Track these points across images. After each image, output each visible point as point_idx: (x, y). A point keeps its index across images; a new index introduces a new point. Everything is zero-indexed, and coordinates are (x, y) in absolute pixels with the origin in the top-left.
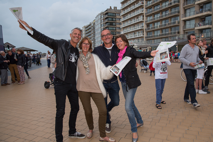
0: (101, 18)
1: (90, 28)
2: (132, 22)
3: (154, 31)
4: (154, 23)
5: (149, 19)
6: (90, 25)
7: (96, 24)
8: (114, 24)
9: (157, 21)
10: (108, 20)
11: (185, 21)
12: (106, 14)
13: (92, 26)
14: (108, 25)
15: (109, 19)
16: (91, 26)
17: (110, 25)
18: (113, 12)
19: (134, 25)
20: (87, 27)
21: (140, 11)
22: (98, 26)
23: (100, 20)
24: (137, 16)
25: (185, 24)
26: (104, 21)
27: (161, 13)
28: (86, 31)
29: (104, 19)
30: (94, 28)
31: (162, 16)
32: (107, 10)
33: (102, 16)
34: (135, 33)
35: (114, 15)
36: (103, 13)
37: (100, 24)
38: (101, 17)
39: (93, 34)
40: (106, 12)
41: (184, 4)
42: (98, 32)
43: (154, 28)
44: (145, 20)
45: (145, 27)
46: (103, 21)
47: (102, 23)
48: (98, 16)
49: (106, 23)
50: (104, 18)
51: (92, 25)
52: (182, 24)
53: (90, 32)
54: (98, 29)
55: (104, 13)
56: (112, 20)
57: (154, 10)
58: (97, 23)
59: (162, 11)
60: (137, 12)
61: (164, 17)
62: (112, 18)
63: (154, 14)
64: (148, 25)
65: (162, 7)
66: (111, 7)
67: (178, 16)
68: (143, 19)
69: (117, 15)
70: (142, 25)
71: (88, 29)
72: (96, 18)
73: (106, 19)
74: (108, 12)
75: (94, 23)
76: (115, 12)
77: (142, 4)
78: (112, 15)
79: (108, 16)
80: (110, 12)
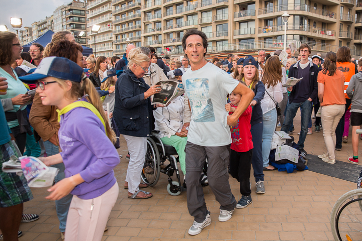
0: (62, 15)
1: (45, 28)
3: (122, 44)
4: (122, 34)
6: (46, 22)
7: (55, 23)
8: (82, 26)
9: (125, 34)
10: (73, 21)
11: (146, 37)
12: (70, 10)
14: (73, 28)
15: (75, 18)
16: (47, 24)
17: (76, 28)
18: (81, 7)
20: (39, 26)
21: (108, 17)
22: (58, 26)
23: (61, 18)
25: (146, 41)
26: (67, 21)
27: (127, 24)
28: (39, 31)
29: (66, 18)
31: (129, 29)
32: (71, 4)
33: (64, 13)
34: (105, 44)
35: (83, 13)
37: (61, 25)
38: (62, 12)
40: (69, 8)
41: (144, 19)
43: (122, 40)
44: (114, 30)
45: (114, 39)
46: (65, 20)
47: (64, 24)
48: (57, 10)
49: (70, 24)
50: (67, 16)
51: (50, 24)
52: (143, 40)
55: (67, 9)
56: (79, 21)
57: (122, 20)
58: (57, 21)
59: (128, 22)
61: (131, 30)
62: (79, 18)
63: (122, 24)
64: (117, 36)
65: (128, 18)
67: (140, 30)
69: (87, 12)
70: (111, 35)
71: (43, 29)
72: (54, 12)
73: (70, 17)
74: (72, 8)
75: (52, 21)
76: (84, 7)
77: (110, 10)
78: (79, 12)
79: (73, 14)
80: (75, 8)
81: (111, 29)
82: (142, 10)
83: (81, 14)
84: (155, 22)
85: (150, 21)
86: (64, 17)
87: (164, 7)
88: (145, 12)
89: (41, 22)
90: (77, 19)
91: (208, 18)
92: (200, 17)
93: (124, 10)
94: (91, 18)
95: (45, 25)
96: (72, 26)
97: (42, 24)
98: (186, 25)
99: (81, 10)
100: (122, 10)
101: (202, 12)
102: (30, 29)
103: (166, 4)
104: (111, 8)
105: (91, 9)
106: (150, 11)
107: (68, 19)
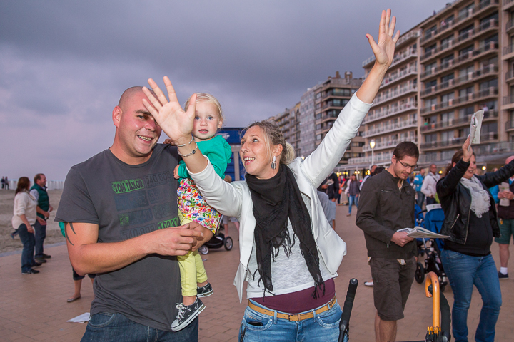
0: (316, 99)
1: (287, 123)
2: (390, 110)
3: (441, 132)
4: (441, 114)
5: (428, 104)
9: (449, 111)
10: (333, 105)
11: (510, 112)
12: (327, 91)
13: (293, 118)
14: (333, 116)
15: (335, 102)
16: (290, 116)
18: (344, 84)
19: (394, 118)
20: (277, 121)
21: (408, 87)
22: (307, 117)
23: (313, 104)
24: (403, 98)
25: (510, 119)
26: (324, 107)
30: (297, 123)
31: (459, 101)
32: (329, 82)
33: (318, 96)
34: (397, 135)
36: (321, 88)
37: (313, 114)
38: (316, 96)
39: (293, 137)
40: (328, 86)
41: (508, 75)
42: (307, 131)
43: (441, 125)
44: (420, 107)
45: (420, 123)
46: (319, 106)
47: (318, 112)
49: (327, 112)
50: (323, 100)
51: (293, 115)
52: (503, 117)
53: (287, 130)
54: (308, 126)
55: (323, 89)
56: (342, 105)
57: (441, 87)
58: (305, 110)
59: (459, 89)
60: (403, 89)
61: (464, 102)
62: (342, 100)
64: (427, 118)
65: (459, 80)
66: (337, 73)
68: (416, 105)
69: (353, 91)
70: (414, 117)
71: (283, 125)
72: (302, 98)
73: (327, 101)
74: (331, 86)
75: (298, 111)
76: (349, 84)
77: (413, 72)
78: (342, 91)
79: (333, 94)
80: (336, 86)
81: (413, 107)
83: (344, 95)
86: (318, 101)
88: (509, 61)
89: (279, 116)
90: (339, 102)
95: (287, 119)
96: (330, 113)
97: (280, 119)
99: (344, 89)
100: (443, 67)
104: (416, 70)
107: (325, 104)
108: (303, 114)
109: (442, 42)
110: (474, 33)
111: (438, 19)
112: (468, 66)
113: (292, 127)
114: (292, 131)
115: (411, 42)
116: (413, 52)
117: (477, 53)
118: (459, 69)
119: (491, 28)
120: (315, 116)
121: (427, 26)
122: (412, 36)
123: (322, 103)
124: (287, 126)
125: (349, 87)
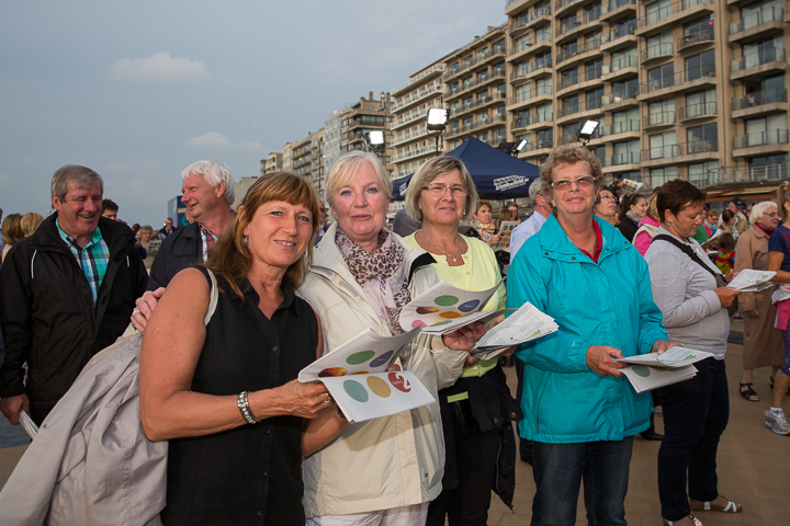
0: (342, 126)
1: (308, 153)
6: (309, 142)
12: (355, 117)
13: (315, 148)
16: (312, 145)
18: (376, 110)
20: (295, 150)
22: (332, 148)
23: (339, 132)
26: (351, 138)
28: (296, 159)
30: (320, 155)
32: (358, 106)
33: (345, 123)
35: (379, 120)
36: (348, 113)
37: (338, 146)
38: (342, 123)
39: (315, 173)
40: (356, 112)
46: (345, 136)
47: (344, 143)
48: (333, 118)
49: (355, 144)
50: (351, 129)
51: (316, 144)
53: (308, 164)
55: (351, 115)
57: (464, 129)
58: (330, 139)
65: (477, 125)
66: (371, 94)
69: (387, 119)
71: (303, 156)
72: (326, 124)
73: (355, 130)
74: (360, 112)
75: (322, 139)
76: (382, 110)
78: (373, 119)
79: (361, 123)
80: (366, 113)
82: (508, 108)
83: (375, 124)
84: (537, 131)
85: (529, 128)
86: (344, 130)
87: (558, 98)
88: (514, 112)
89: (299, 143)
91: (664, 115)
92: (646, 114)
93: (468, 110)
94: (399, 130)
95: (308, 148)
97: (301, 147)
98: (612, 132)
99: (376, 116)
100: (463, 109)
101: (649, 102)
102: (280, 156)
103: (563, 92)
105: (399, 113)
106: (526, 109)
107: (352, 134)
108: (327, 144)
109: (464, 80)
110: (486, 78)
111: (460, 56)
112: (483, 110)
113: (314, 159)
114: (313, 166)
115: (437, 75)
116: (438, 88)
117: (489, 99)
118: (477, 112)
119: (499, 77)
120: (341, 148)
121: (451, 61)
122: (438, 70)
123: (349, 132)
124: (308, 158)
125: (382, 113)
